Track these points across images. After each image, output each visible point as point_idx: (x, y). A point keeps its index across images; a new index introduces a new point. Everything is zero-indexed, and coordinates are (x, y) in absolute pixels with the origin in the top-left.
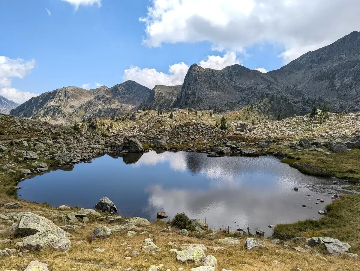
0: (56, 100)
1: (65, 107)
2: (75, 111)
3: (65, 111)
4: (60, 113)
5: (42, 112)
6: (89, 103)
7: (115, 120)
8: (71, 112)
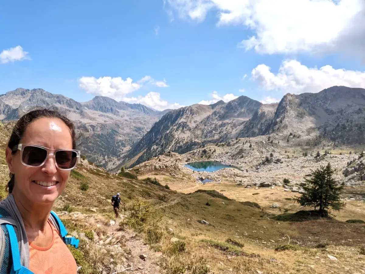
0: (185, 117)
1: (190, 122)
2: (198, 126)
3: (190, 126)
4: (187, 128)
5: (175, 127)
6: (208, 118)
7: (218, 146)
8: (195, 126)
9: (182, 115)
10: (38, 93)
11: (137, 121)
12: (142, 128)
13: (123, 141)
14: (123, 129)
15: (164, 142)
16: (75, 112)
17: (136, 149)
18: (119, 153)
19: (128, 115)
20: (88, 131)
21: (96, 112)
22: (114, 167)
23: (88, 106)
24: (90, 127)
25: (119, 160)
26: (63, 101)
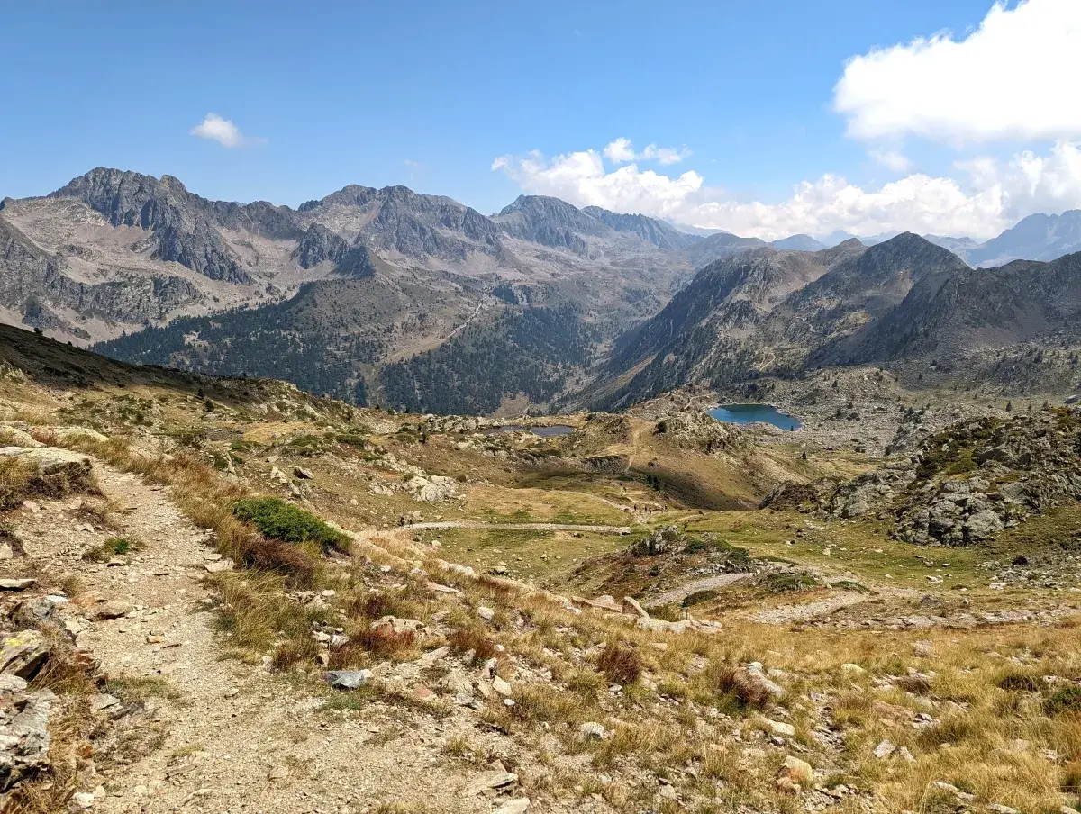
0: (747, 289)
2: (777, 310)
3: (759, 311)
4: (751, 315)
6: (806, 291)
8: (769, 311)
9: (742, 283)
10: (397, 201)
11: (630, 269)
12: (645, 292)
13: (596, 325)
14: (595, 295)
15: (693, 349)
16: (484, 249)
17: (628, 350)
18: (588, 357)
19: (608, 254)
20: (517, 303)
21: (528, 244)
22: (578, 389)
23: (509, 230)
24: (520, 292)
25: (587, 373)
26: (455, 220)
